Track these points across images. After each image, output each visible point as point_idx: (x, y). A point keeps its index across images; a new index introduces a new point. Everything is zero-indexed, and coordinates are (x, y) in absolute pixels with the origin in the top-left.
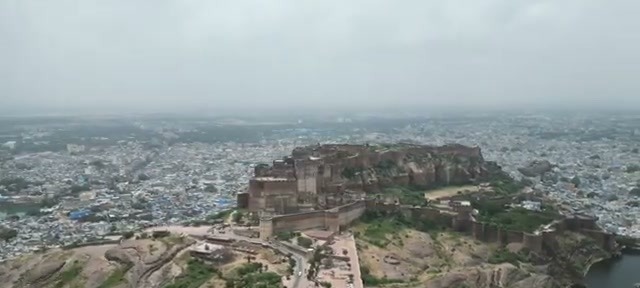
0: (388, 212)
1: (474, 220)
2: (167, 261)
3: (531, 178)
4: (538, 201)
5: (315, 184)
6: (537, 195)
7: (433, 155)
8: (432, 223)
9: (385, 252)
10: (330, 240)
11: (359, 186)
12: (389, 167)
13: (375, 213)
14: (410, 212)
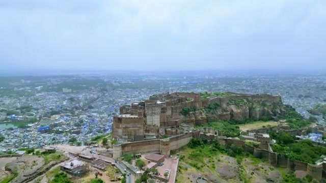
0: (209, 141)
1: (271, 150)
2: (41, 174)
3: (316, 116)
4: (320, 133)
5: (159, 119)
6: (320, 129)
7: (248, 101)
8: (238, 151)
9: (200, 174)
10: (160, 163)
11: (192, 121)
12: (216, 108)
13: (199, 142)
14: (224, 142)
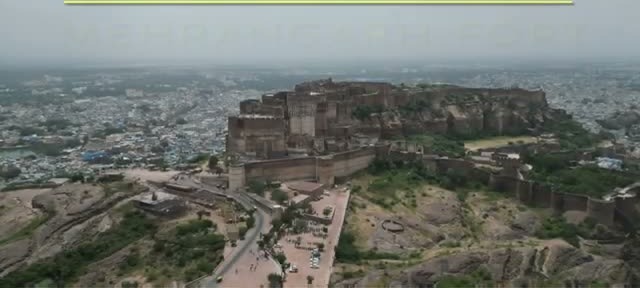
0: (406, 163)
1: (522, 178)
5: (313, 124)
6: (618, 151)
7: (482, 98)
8: (461, 179)
9: (388, 215)
10: (315, 196)
11: (376, 130)
12: (420, 110)
13: (387, 164)
14: (434, 164)
